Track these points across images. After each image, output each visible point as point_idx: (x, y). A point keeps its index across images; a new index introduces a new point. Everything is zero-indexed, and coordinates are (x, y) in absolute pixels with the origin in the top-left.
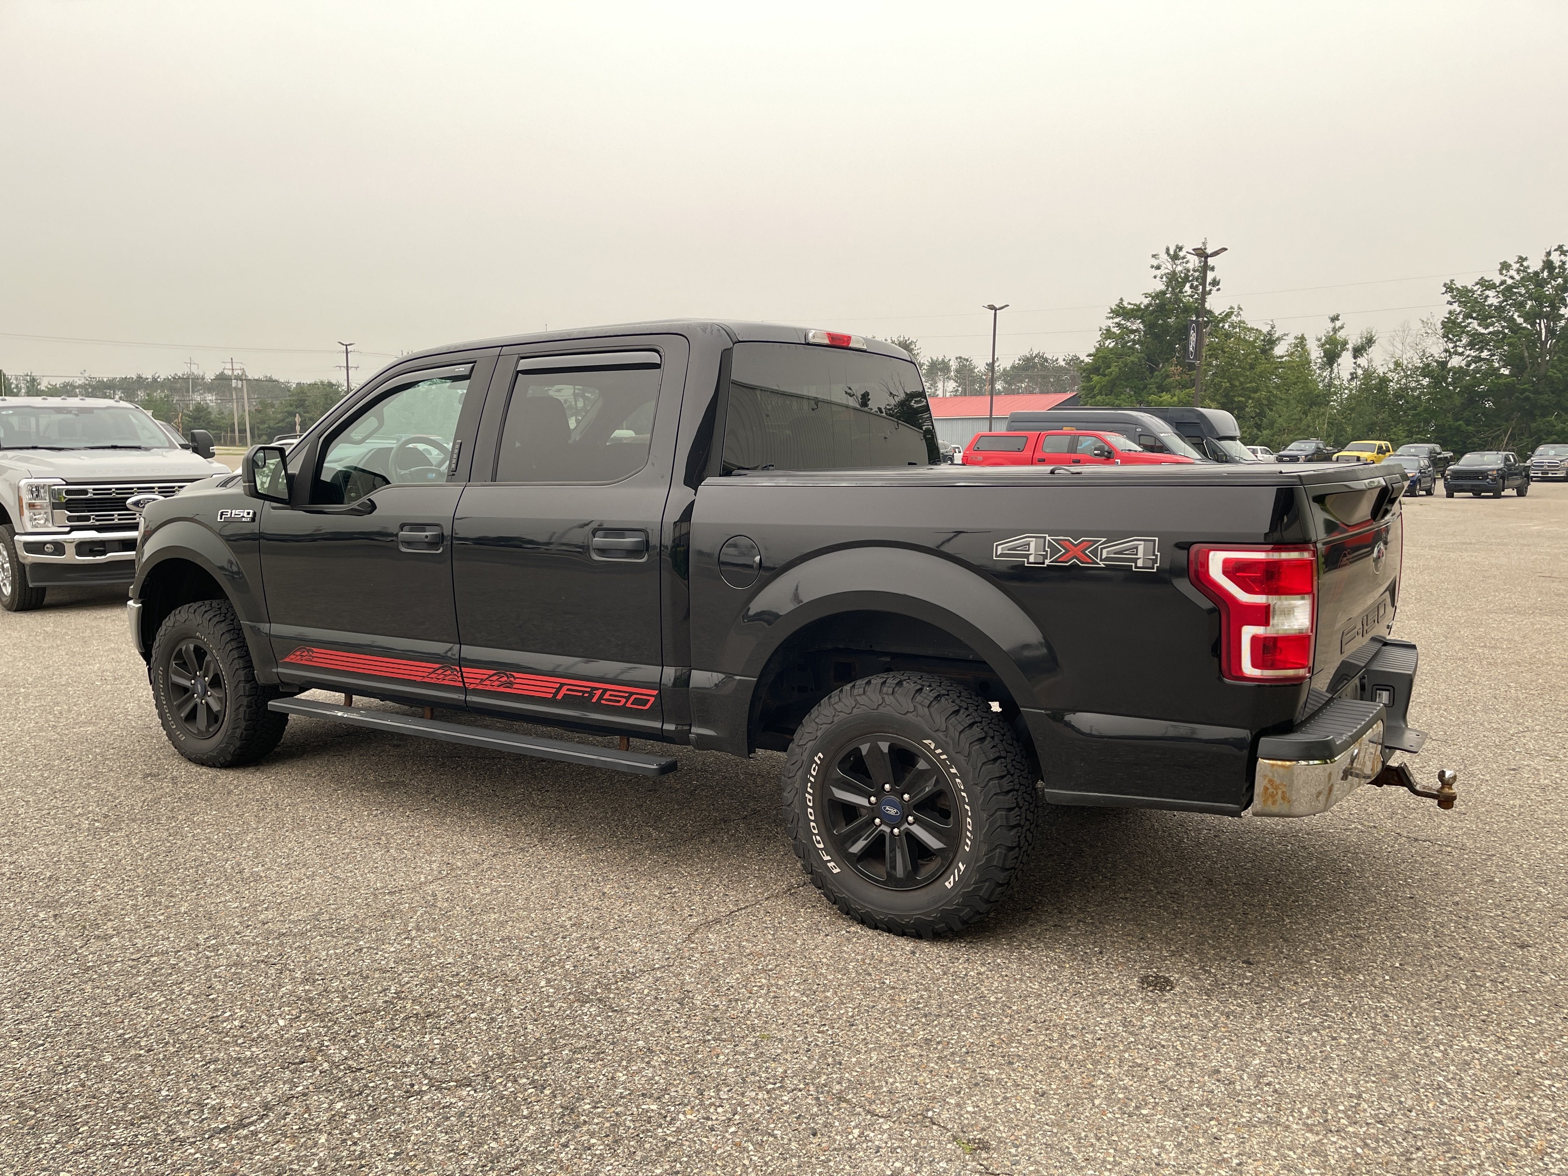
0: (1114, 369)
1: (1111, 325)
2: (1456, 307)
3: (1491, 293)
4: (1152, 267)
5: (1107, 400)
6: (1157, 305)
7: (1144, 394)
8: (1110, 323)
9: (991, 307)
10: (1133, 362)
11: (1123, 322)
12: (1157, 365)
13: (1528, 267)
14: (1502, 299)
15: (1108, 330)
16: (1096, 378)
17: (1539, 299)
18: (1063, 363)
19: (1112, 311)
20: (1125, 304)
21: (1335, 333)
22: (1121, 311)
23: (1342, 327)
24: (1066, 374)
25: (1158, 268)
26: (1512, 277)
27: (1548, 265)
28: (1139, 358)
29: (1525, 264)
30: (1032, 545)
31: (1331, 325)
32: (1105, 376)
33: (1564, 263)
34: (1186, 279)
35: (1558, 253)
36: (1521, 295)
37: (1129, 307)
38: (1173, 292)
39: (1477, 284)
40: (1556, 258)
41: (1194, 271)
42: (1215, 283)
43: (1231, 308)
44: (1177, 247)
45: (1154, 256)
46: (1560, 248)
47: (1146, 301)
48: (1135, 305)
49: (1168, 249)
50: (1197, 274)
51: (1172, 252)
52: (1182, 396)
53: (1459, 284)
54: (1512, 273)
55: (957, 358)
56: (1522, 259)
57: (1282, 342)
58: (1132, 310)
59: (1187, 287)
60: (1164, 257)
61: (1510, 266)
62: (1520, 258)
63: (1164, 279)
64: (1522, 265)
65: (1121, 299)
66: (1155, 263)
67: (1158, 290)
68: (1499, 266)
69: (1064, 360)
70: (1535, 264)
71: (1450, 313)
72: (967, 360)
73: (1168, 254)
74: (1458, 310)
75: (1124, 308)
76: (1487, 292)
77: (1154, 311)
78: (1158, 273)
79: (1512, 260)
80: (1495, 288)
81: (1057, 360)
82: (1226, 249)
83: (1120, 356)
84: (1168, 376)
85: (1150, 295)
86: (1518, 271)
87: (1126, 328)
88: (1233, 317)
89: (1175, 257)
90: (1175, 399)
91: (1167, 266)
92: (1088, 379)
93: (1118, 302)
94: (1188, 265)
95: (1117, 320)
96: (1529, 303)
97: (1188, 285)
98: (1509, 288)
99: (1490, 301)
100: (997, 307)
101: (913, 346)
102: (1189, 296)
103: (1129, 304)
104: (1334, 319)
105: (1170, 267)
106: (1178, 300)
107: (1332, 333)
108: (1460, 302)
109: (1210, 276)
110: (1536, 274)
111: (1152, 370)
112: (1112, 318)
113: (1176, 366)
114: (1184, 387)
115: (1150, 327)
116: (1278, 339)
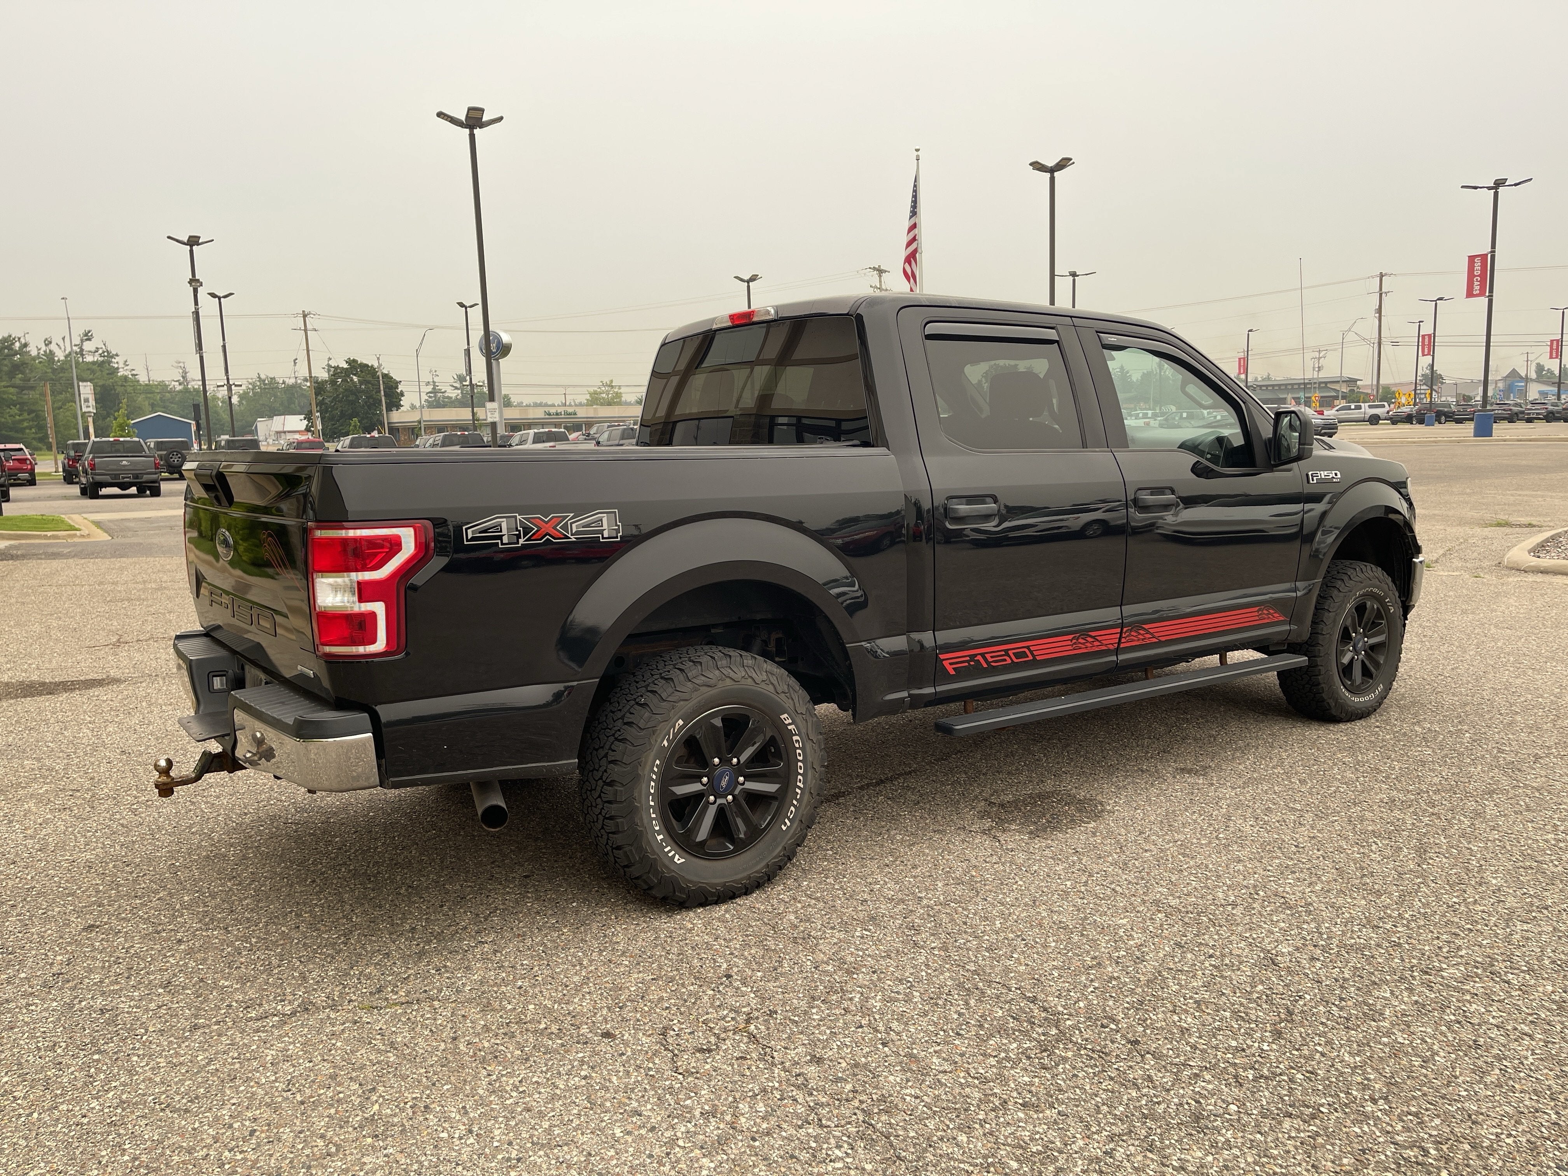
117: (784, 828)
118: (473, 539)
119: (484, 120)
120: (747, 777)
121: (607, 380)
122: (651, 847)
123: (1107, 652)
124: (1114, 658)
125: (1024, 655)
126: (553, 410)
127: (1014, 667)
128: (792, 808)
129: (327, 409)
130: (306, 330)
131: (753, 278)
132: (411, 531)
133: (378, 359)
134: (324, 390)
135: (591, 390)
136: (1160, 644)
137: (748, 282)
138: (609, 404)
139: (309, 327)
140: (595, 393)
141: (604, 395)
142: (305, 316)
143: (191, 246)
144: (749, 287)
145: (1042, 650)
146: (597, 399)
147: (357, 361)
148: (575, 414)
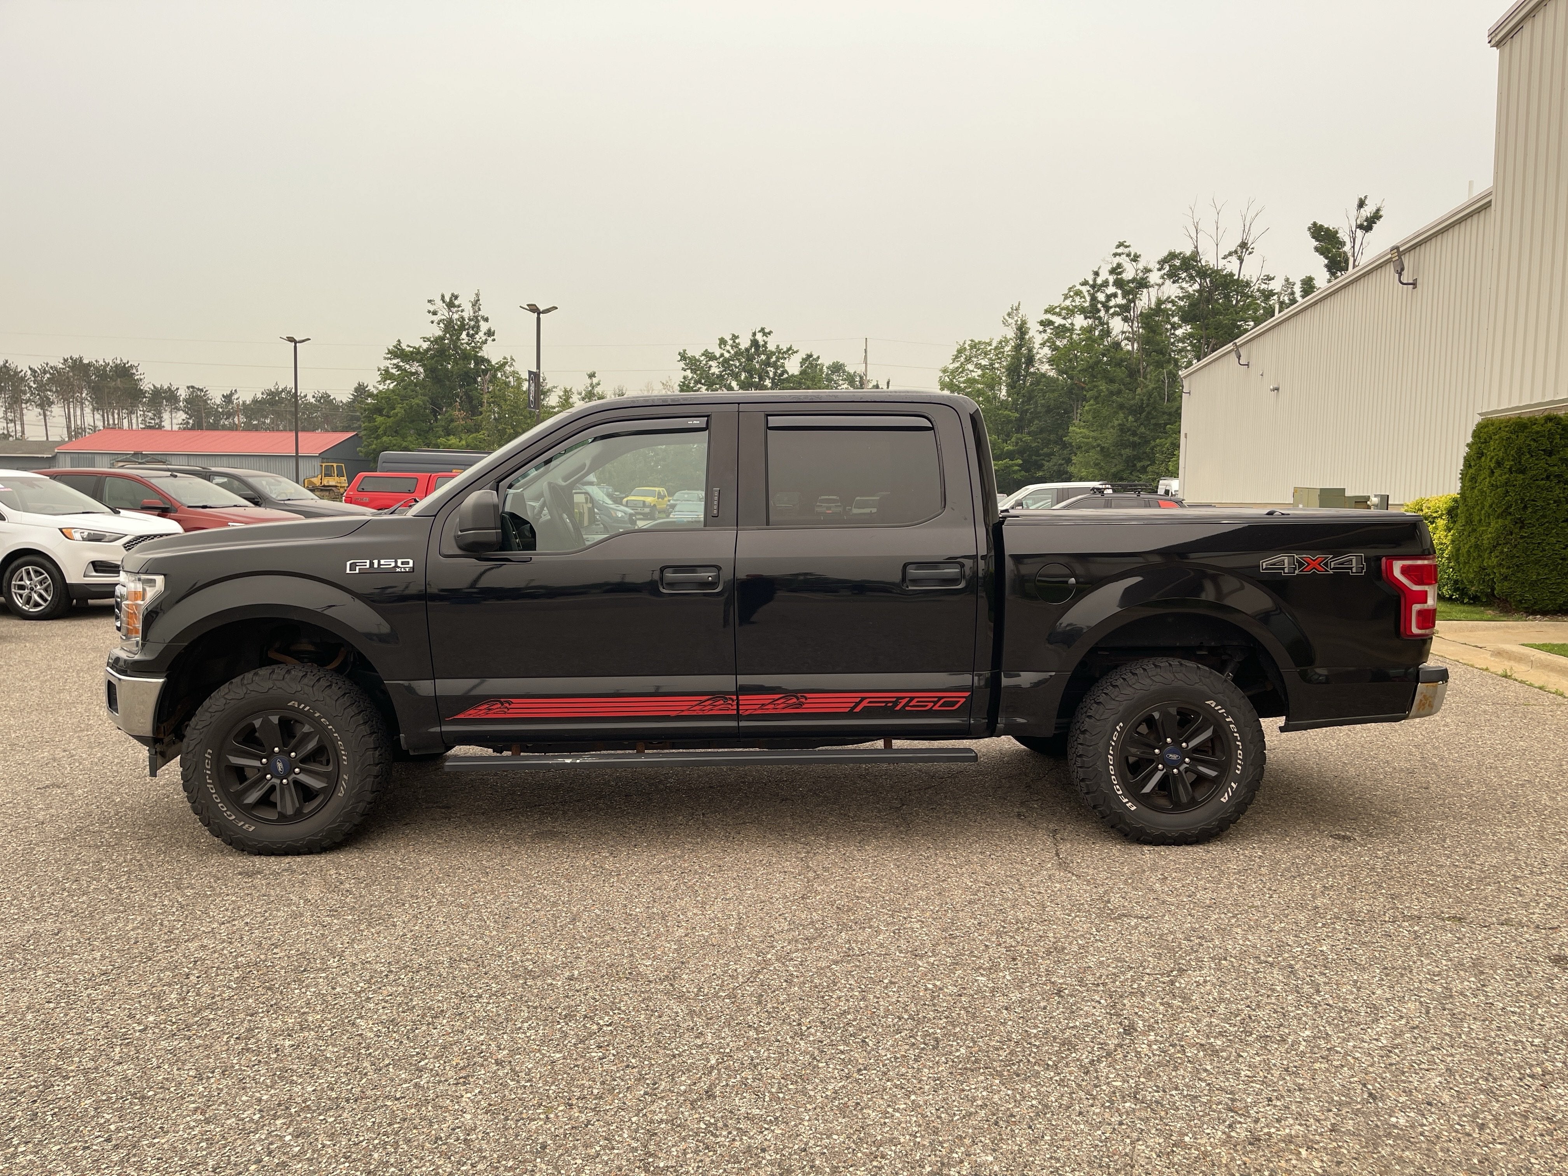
0: (399, 410)
1: (390, 366)
2: (688, 373)
3: (713, 364)
4: (429, 312)
5: (394, 442)
6: (437, 351)
7: (430, 436)
8: (387, 363)
9: (291, 339)
10: (418, 405)
11: (401, 364)
12: (441, 409)
13: (739, 344)
14: (721, 369)
15: (387, 371)
16: (379, 419)
17: (750, 372)
18: (313, 400)
19: (390, 352)
20: (404, 346)
21: (593, 388)
22: (397, 353)
23: (598, 384)
24: (317, 411)
25: (435, 313)
26: (728, 352)
27: (755, 343)
28: (423, 401)
29: (737, 341)
30: (1286, 561)
31: (589, 381)
32: (389, 417)
33: (766, 343)
34: (462, 327)
35: (761, 334)
36: (736, 367)
37: (408, 349)
38: (451, 340)
39: (703, 355)
40: (759, 337)
41: (470, 320)
42: (490, 333)
43: (505, 358)
44: (453, 295)
45: (430, 301)
46: (762, 330)
47: (425, 345)
48: (414, 348)
49: (443, 297)
50: (472, 323)
51: (447, 300)
52: (470, 440)
53: (689, 354)
54: (728, 348)
55: (188, 388)
56: (735, 337)
57: (553, 394)
58: (412, 353)
59: (464, 335)
60: (440, 305)
61: (726, 342)
62: (734, 335)
63: (442, 325)
64: (734, 342)
65: (399, 341)
66: (432, 308)
67: (437, 335)
68: (718, 342)
69: (314, 397)
70: (745, 343)
71: (684, 378)
72: (202, 390)
73: (444, 302)
74: (690, 375)
75: (403, 350)
76: (710, 363)
77: (432, 357)
78: (436, 318)
79: (728, 338)
80: (716, 359)
81: (305, 396)
82: (556, 308)
83: (404, 398)
84: (452, 421)
85: (429, 340)
86: (732, 347)
87: (405, 370)
88: (507, 368)
89: (450, 305)
90: (464, 442)
91: (444, 313)
92: (370, 419)
93: (395, 343)
94: (463, 314)
95: (395, 361)
96: (743, 374)
97: (464, 333)
98: (726, 361)
99: (713, 370)
100: (297, 339)
101: (134, 371)
102: (467, 343)
103: (408, 346)
104: (592, 376)
105: (446, 314)
106: (456, 348)
107: (590, 388)
108: (692, 370)
109: (484, 326)
110: (747, 350)
111: (435, 413)
112: (391, 359)
113: (459, 410)
114: (469, 431)
115: (431, 371)
116: (549, 390)
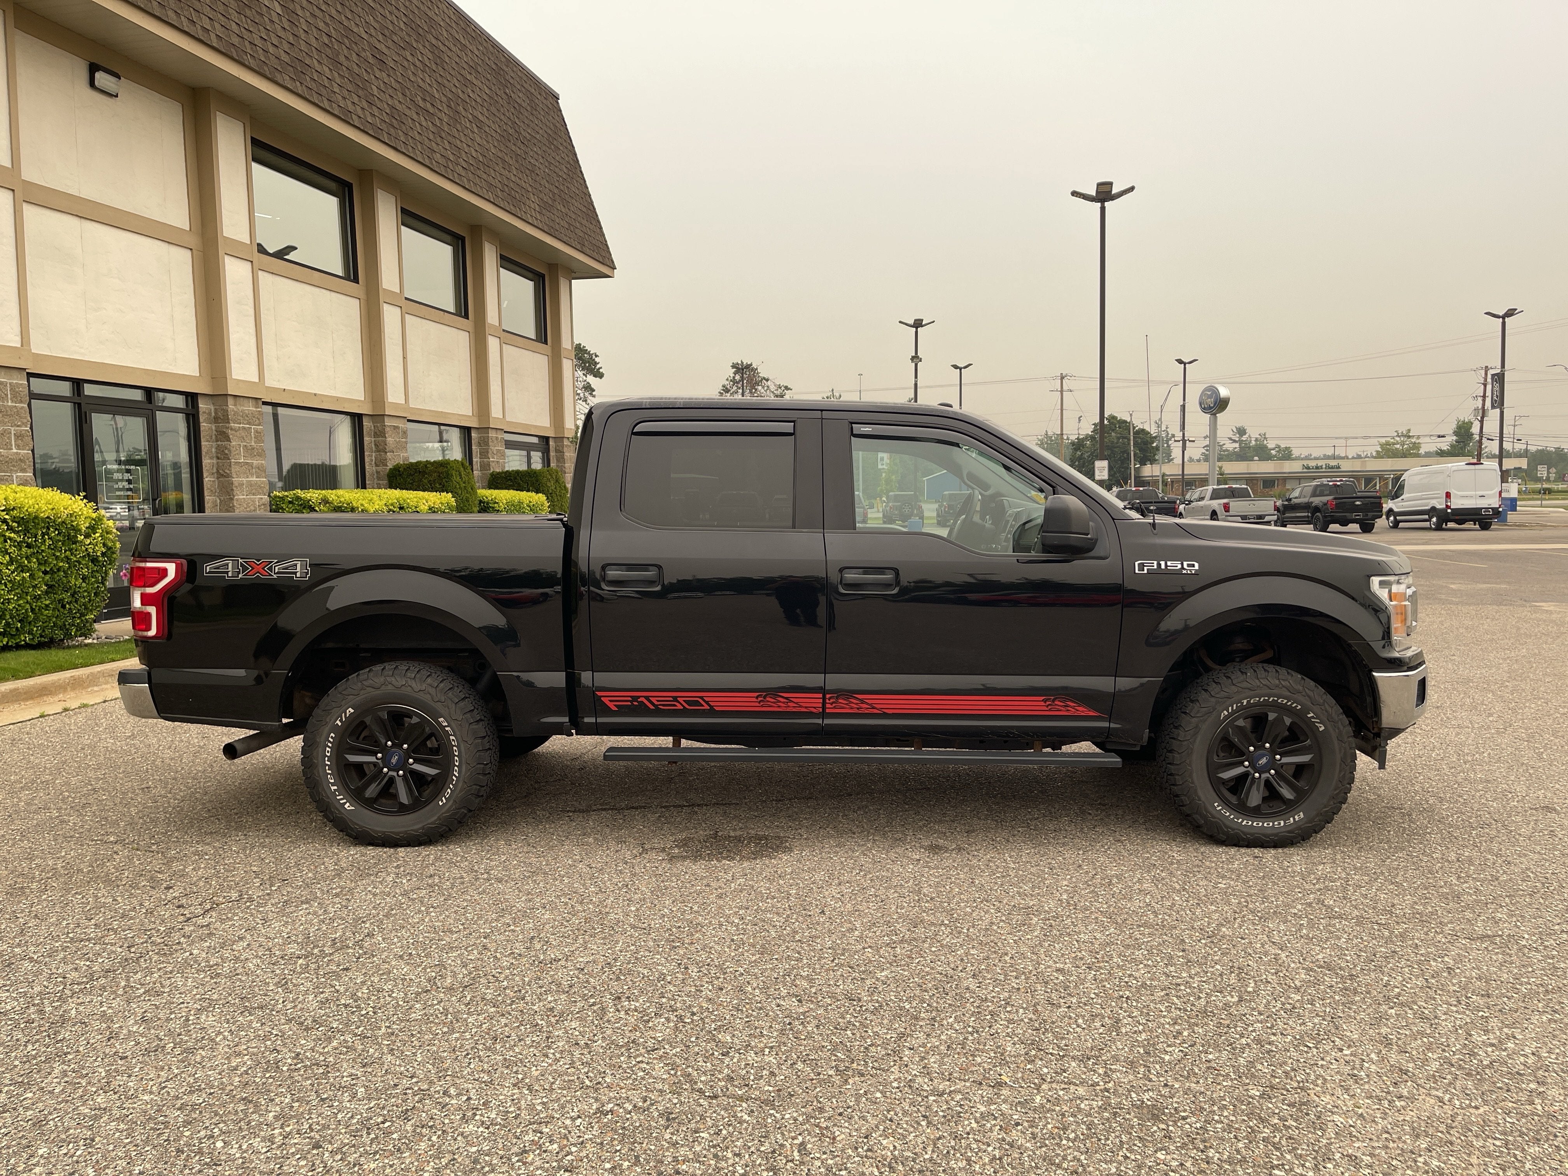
117: (441, 803)
118: (210, 572)
119: (1113, 192)
120: (416, 761)
121: (1403, 429)
122: (325, 792)
123: (811, 715)
124: (820, 721)
125: (697, 703)
126: (1312, 464)
127: (684, 713)
128: (449, 790)
129: (1084, 464)
130: (1062, 391)
131: (1510, 313)
132: (174, 565)
133: (1131, 415)
134: (1083, 446)
135: (1383, 440)
136: (885, 716)
137: (1503, 317)
138: (1404, 455)
139: (1065, 388)
140: (1387, 443)
141: (1398, 446)
142: (1062, 378)
143: (917, 328)
144: (1504, 324)
145: (720, 702)
146: (1388, 450)
147: (1116, 418)
148: (1339, 468)
